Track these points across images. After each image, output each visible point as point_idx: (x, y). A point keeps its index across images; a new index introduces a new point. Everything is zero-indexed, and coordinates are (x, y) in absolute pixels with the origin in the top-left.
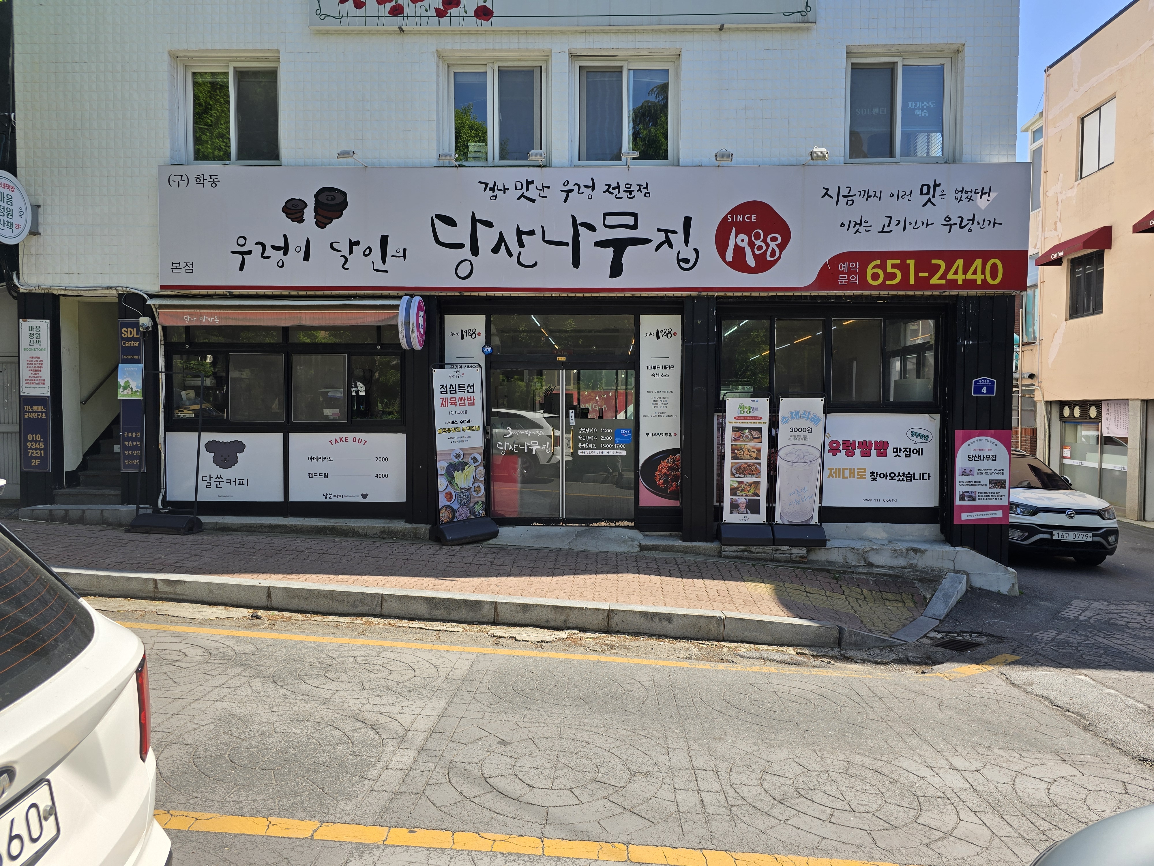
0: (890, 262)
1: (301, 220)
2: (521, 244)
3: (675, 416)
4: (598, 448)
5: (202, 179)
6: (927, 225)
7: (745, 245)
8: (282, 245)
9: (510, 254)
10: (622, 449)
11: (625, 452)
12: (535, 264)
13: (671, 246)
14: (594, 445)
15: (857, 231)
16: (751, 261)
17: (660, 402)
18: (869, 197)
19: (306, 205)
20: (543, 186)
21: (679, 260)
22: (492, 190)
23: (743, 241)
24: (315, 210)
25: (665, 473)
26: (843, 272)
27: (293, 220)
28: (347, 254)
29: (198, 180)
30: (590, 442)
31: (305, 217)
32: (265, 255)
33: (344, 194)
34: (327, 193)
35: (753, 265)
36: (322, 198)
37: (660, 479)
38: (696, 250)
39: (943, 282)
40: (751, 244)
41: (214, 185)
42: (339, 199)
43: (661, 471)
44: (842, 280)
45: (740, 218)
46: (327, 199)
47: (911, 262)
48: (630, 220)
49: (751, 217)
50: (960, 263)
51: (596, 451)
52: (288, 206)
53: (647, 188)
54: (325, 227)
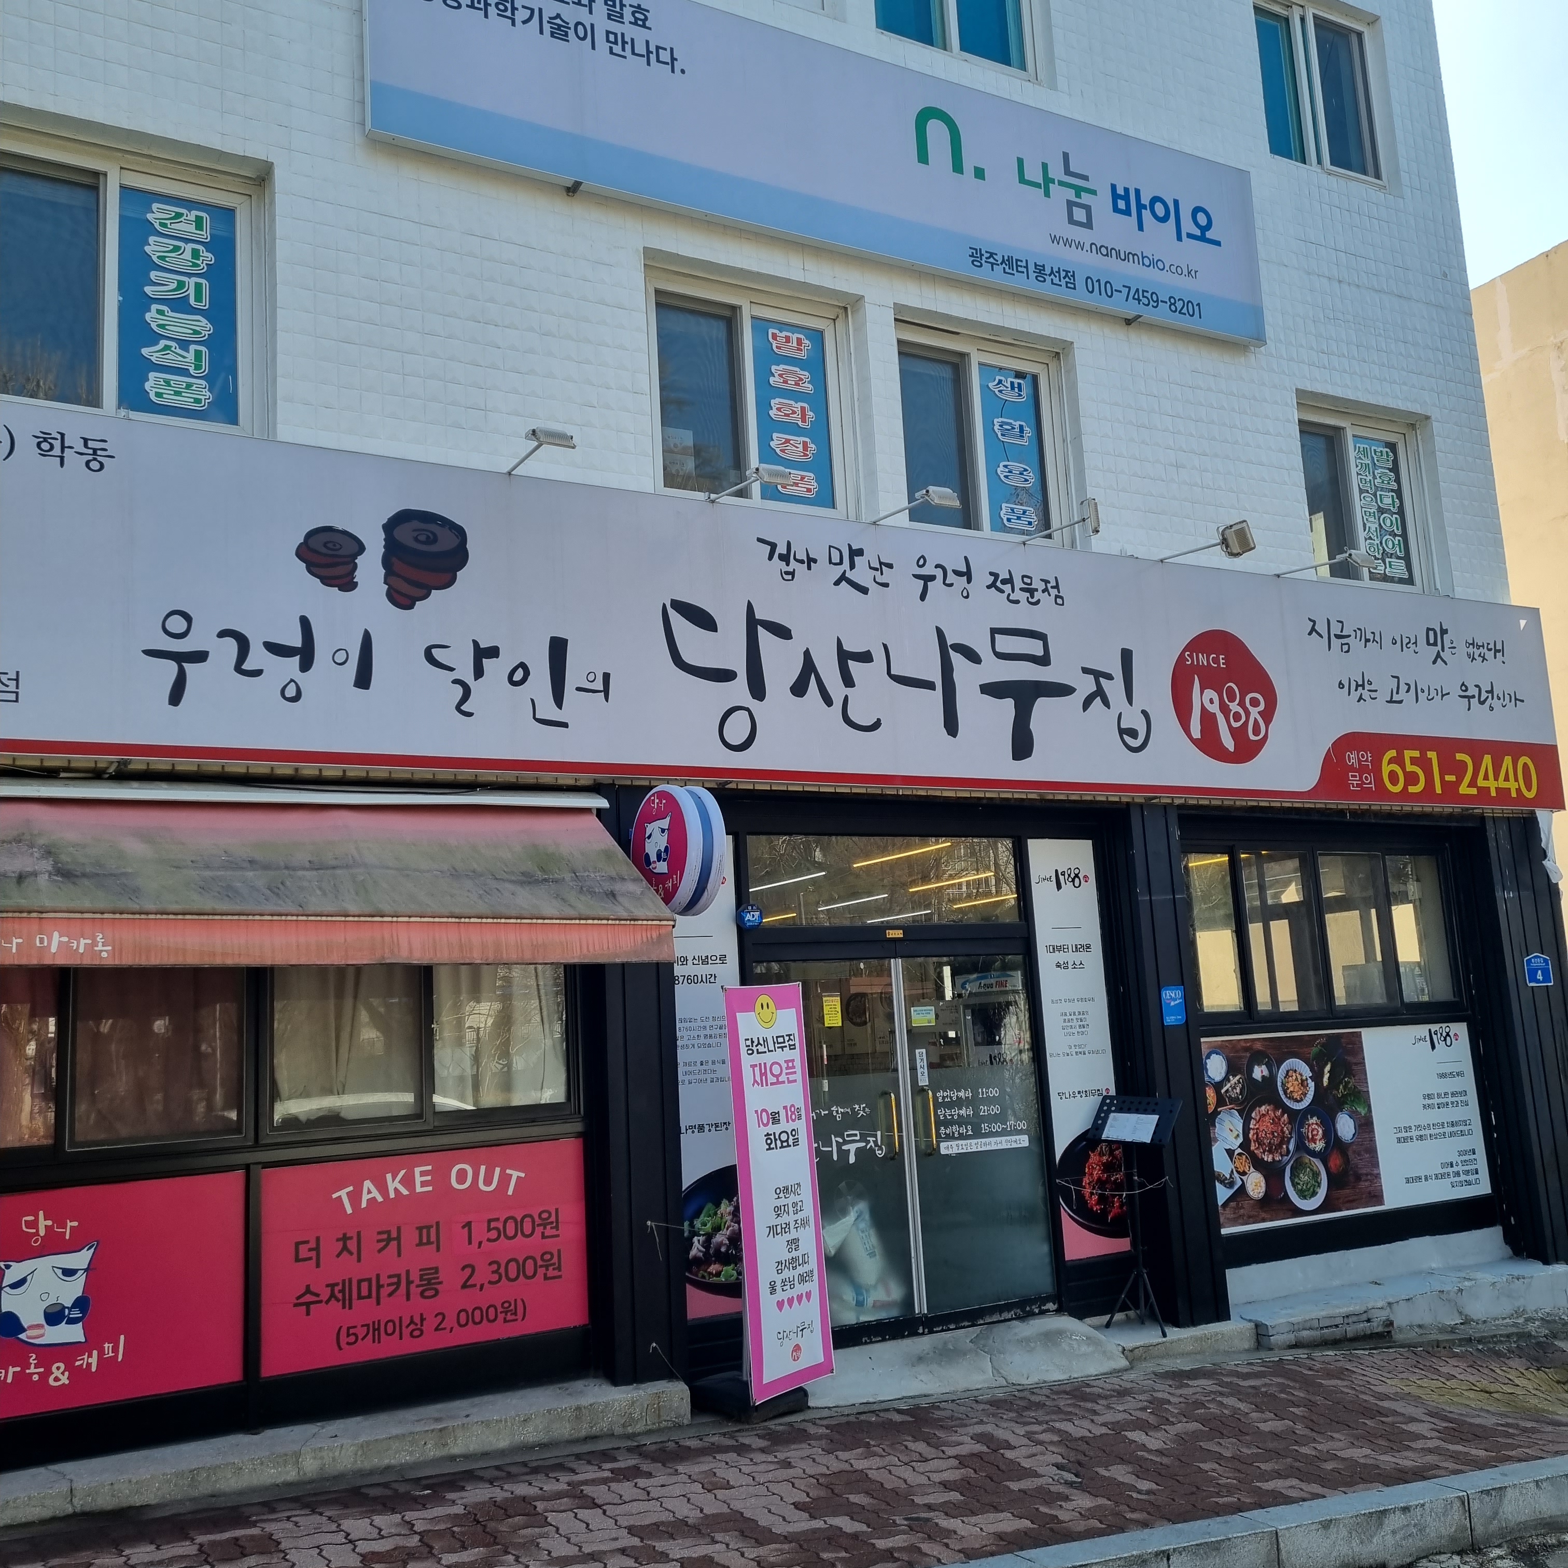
0: (1409, 754)
1: (348, 584)
2: (848, 681)
3: (1104, 1051)
4: (977, 1134)
5: (57, 444)
6: (1443, 696)
7: (1214, 708)
8: (296, 641)
9: (828, 701)
10: (1021, 1132)
11: (1026, 1138)
12: (877, 725)
13: (1106, 703)
14: (969, 1127)
15: (1360, 698)
16: (1228, 742)
17: (1075, 1023)
18: (1367, 641)
19: (361, 548)
20: (881, 563)
21: (1122, 732)
22: (785, 558)
23: (1211, 701)
24: (386, 562)
25: (1099, 1179)
26: (1352, 768)
27: (327, 581)
28: (469, 678)
29: (45, 446)
30: (961, 1122)
31: (359, 576)
32: (246, 666)
33: (460, 533)
34: (416, 524)
35: (1231, 747)
36: (404, 534)
37: (1092, 1194)
38: (1144, 713)
39: (1474, 791)
40: (1225, 709)
41: (95, 465)
42: (447, 542)
43: (1092, 1174)
44: (1354, 781)
45: (1203, 659)
46: (416, 539)
47: (1432, 755)
48: (1036, 648)
49: (1218, 657)
50: (1487, 760)
51: (974, 1141)
52: (315, 543)
53: (1057, 587)
54: (410, 607)
